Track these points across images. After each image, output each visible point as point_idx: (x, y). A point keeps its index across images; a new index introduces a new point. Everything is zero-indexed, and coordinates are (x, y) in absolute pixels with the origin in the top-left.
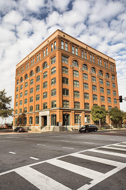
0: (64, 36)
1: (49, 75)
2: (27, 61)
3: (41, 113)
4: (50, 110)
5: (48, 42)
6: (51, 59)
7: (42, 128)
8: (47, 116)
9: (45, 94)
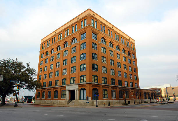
0: (94, 15)
1: (79, 50)
2: (54, 36)
3: (69, 87)
4: (78, 85)
5: (78, 19)
6: (81, 35)
7: (68, 102)
8: (76, 91)
9: (73, 68)
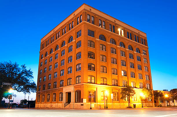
1: (75, 49)
2: (52, 35)
4: (74, 86)
6: (77, 33)
7: (65, 106)
8: (71, 92)
9: (70, 69)
